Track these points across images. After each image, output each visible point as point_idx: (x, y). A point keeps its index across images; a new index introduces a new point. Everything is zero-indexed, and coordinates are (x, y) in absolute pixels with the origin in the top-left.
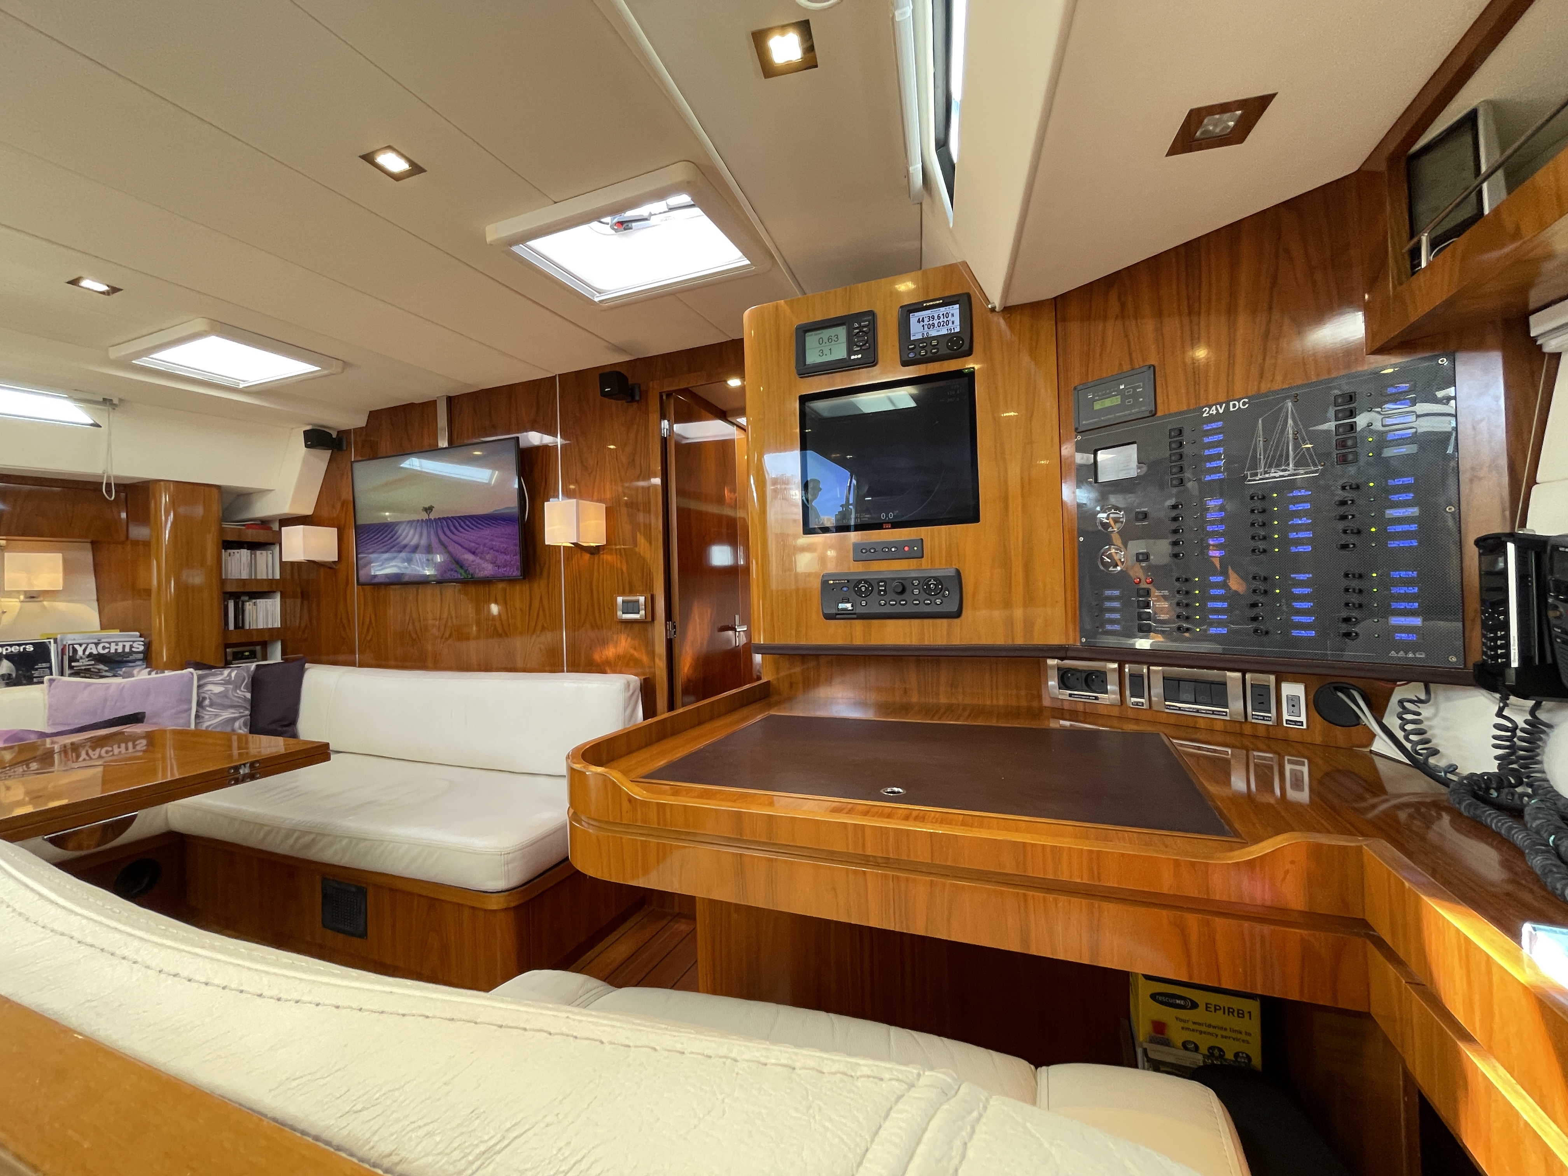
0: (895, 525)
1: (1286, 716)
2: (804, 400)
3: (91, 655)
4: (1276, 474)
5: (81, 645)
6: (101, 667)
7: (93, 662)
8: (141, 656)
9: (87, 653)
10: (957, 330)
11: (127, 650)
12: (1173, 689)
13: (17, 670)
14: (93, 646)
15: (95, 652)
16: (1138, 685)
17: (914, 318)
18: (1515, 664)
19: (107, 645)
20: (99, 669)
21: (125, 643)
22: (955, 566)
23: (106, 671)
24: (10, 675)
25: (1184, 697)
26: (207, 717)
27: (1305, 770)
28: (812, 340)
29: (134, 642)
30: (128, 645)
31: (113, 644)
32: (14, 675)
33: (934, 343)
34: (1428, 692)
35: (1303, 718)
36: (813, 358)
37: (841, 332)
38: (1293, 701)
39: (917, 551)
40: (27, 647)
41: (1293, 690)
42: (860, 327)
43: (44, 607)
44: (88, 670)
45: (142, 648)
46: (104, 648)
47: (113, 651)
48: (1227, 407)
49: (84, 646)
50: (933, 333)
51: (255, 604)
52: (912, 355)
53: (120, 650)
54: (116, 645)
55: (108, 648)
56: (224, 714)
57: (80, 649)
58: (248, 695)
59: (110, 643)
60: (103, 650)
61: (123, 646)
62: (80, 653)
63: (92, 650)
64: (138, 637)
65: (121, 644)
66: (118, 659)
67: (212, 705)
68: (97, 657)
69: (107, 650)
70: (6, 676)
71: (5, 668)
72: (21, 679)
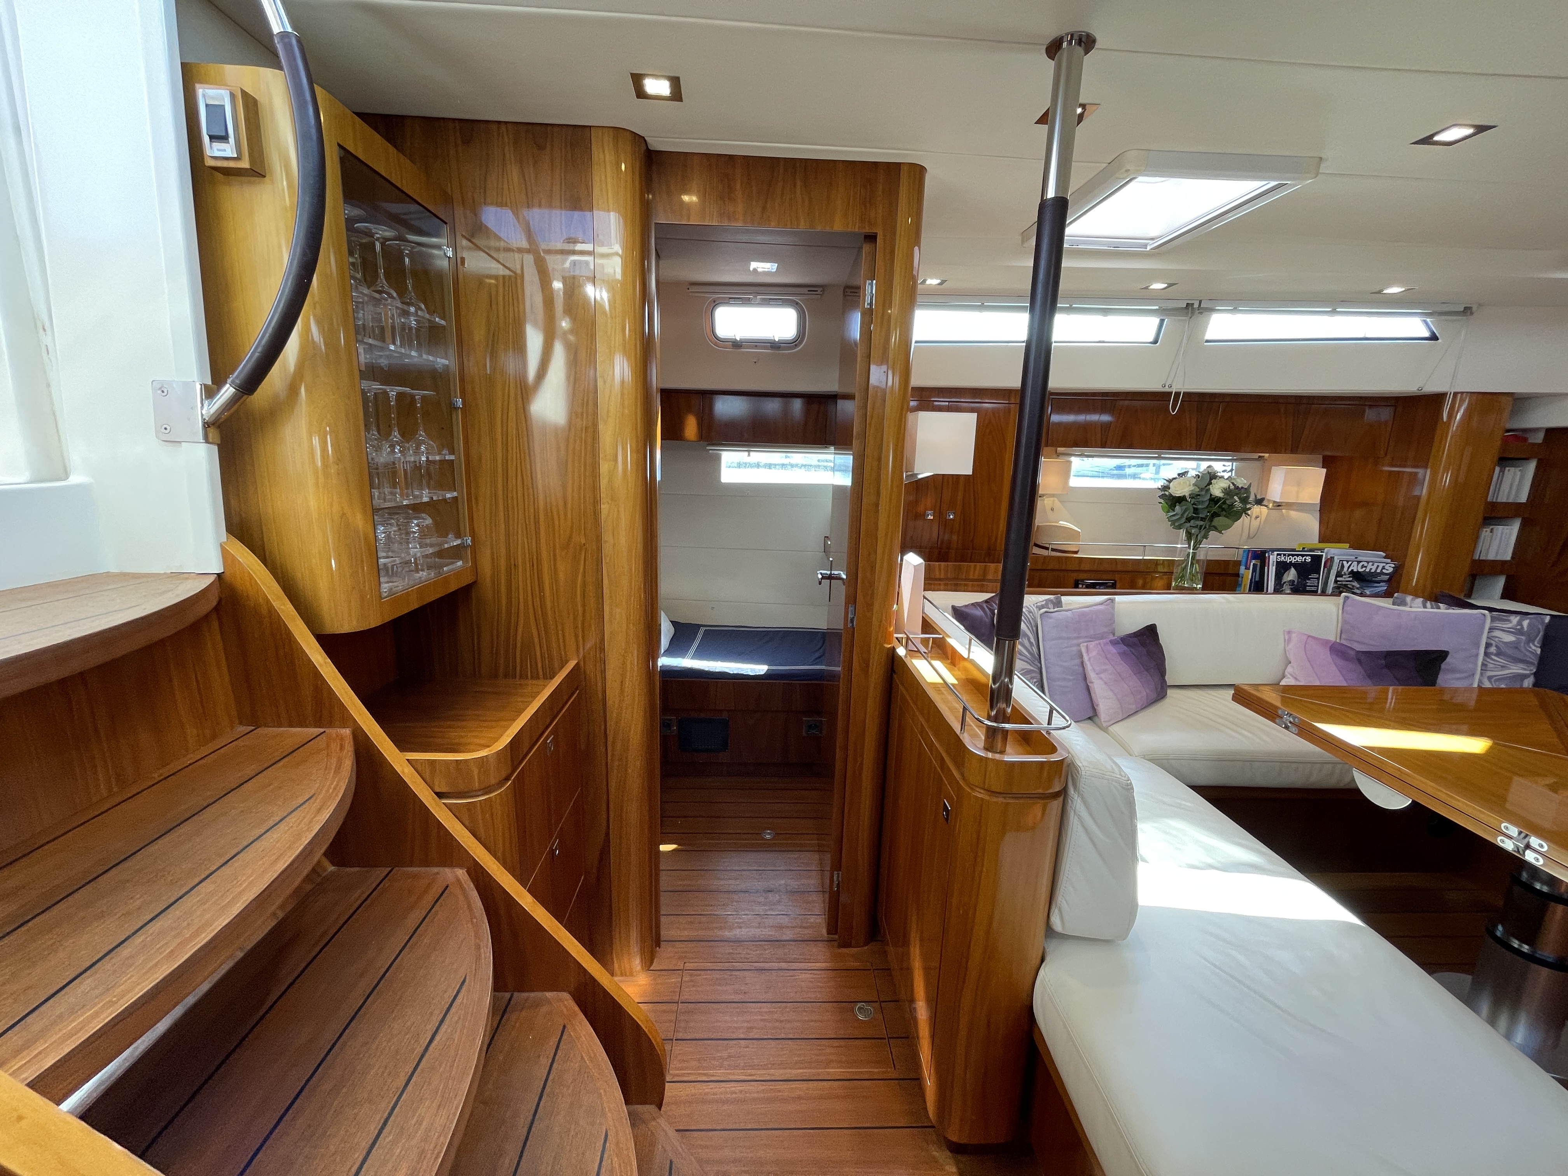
3: (1352, 572)
5: (1348, 562)
6: (1356, 584)
7: (1351, 579)
8: (1386, 578)
9: (1350, 570)
11: (1378, 571)
13: (1299, 577)
14: (1355, 563)
15: (1355, 570)
19: (1366, 564)
20: (1353, 586)
21: (1379, 564)
23: (1357, 588)
24: (1294, 581)
29: (1387, 563)
30: (1381, 565)
31: (1370, 564)
32: (1296, 583)
40: (1308, 558)
44: (1346, 585)
45: (1391, 570)
46: (1363, 566)
47: (1368, 570)
49: (1350, 563)
51: (1492, 531)
53: (1373, 570)
54: (1373, 565)
55: (1366, 567)
56: (1512, 667)
57: (1346, 565)
58: (1539, 651)
59: (1368, 562)
60: (1362, 568)
61: (1378, 566)
62: (1345, 569)
63: (1355, 568)
64: (1385, 557)
65: (1376, 565)
66: (1369, 578)
67: (1499, 654)
68: (1356, 575)
69: (1364, 569)
70: (1292, 582)
71: (1291, 575)
72: (1299, 589)
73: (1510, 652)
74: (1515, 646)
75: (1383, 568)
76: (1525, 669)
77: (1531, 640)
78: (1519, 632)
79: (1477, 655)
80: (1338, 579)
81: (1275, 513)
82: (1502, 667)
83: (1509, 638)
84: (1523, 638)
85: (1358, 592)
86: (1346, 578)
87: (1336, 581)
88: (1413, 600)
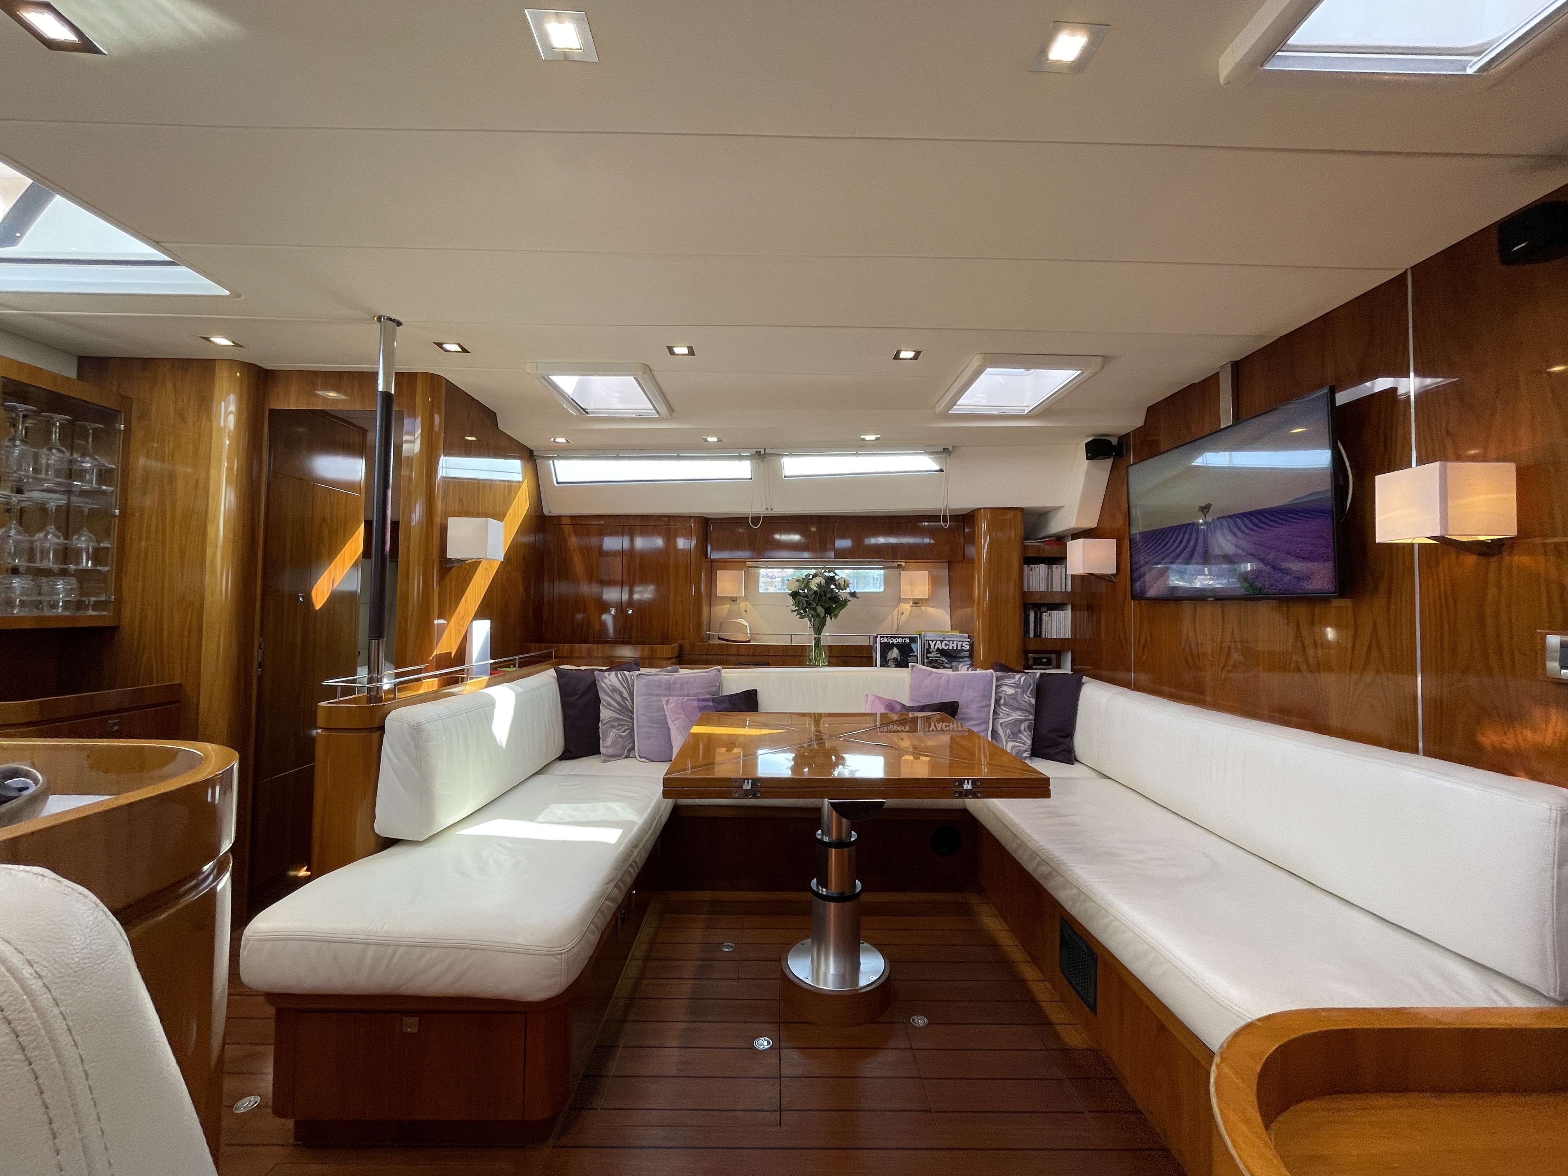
3: (938, 649)
5: (933, 641)
6: (944, 659)
7: (939, 655)
8: (967, 654)
9: (936, 648)
11: (959, 648)
13: (901, 656)
14: (939, 642)
15: (941, 648)
19: (948, 643)
20: (942, 661)
21: (958, 642)
23: (947, 663)
24: (897, 659)
26: (1001, 714)
29: (963, 642)
30: (960, 643)
31: (951, 642)
32: (899, 659)
40: (906, 639)
43: (922, 610)
44: (937, 661)
45: (968, 647)
46: (946, 645)
47: (951, 648)
49: (935, 642)
51: (1050, 615)
53: (955, 648)
54: (953, 643)
55: (948, 645)
56: (1013, 715)
57: (932, 644)
58: (1033, 701)
60: (945, 646)
61: (957, 644)
62: (932, 647)
63: (939, 645)
64: (967, 638)
65: (955, 643)
66: (954, 655)
67: (1005, 704)
68: (942, 652)
69: (948, 647)
70: (895, 659)
71: (895, 653)
72: (902, 663)
73: (1010, 701)
74: (1014, 697)
75: (962, 646)
76: (1020, 715)
77: (1024, 692)
78: (1017, 686)
79: (990, 705)
80: (929, 655)
81: (916, 609)
82: (1008, 714)
83: (1010, 691)
84: (1020, 690)
85: (948, 666)
86: (935, 655)
87: (927, 657)
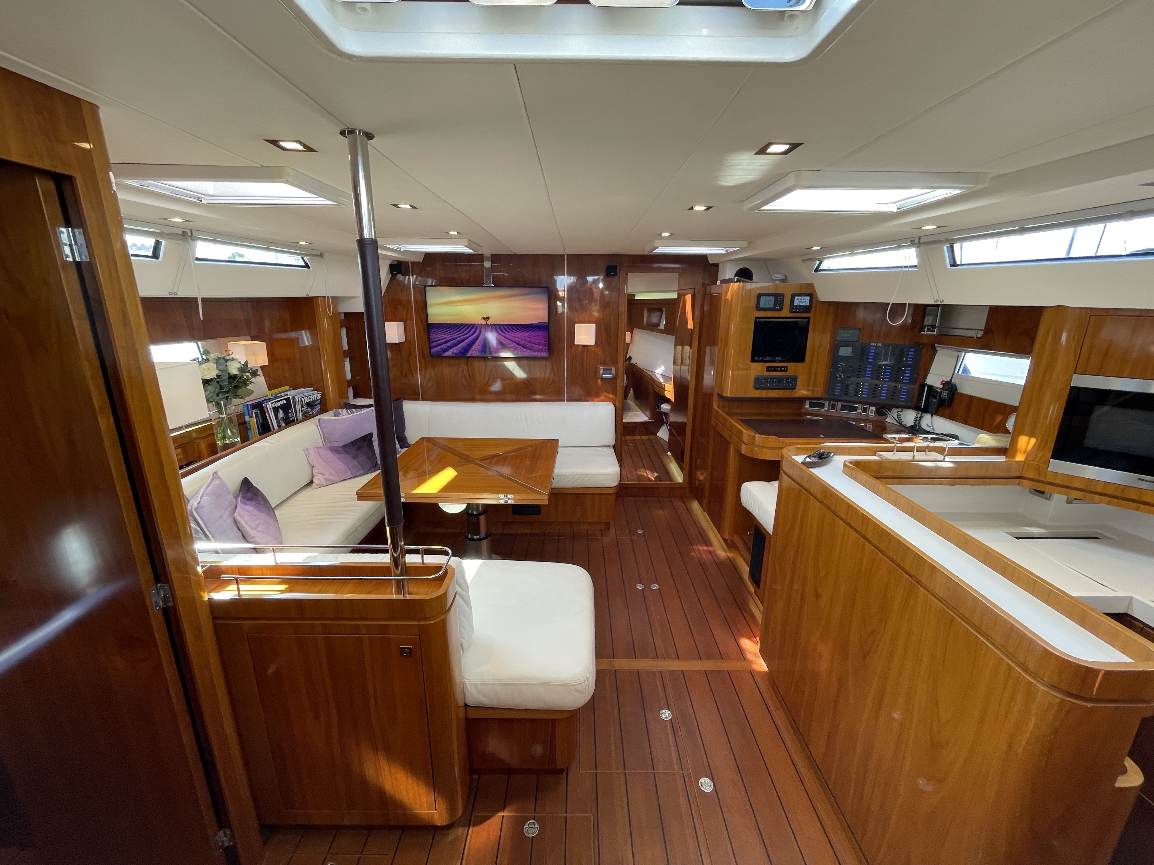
0: (780, 361)
1: (870, 414)
2: (756, 318)
4: (885, 363)
6: (309, 409)
7: (307, 408)
8: (319, 401)
9: (305, 402)
10: (808, 305)
11: (316, 399)
12: (843, 408)
13: (285, 414)
14: (306, 398)
15: (307, 402)
16: (833, 406)
17: (796, 298)
18: (922, 407)
20: (309, 412)
22: (796, 375)
24: (283, 417)
25: (846, 410)
27: (871, 426)
28: (763, 299)
29: (318, 394)
32: (285, 419)
33: (801, 308)
34: (902, 409)
35: (873, 415)
36: (762, 305)
37: (773, 298)
38: (872, 411)
39: (785, 369)
41: (873, 408)
42: (780, 299)
44: (306, 412)
45: (320, 397)
47: (312, 400)
48: (877, 344)
50: (801, 304)
52: (794, 310)
55: (311, 398)
57: (303, 400)
59: (311, 396)
60: (309, 399)
62: (303, 402)
64: (314, 390)
65: (314, 396)
66: (314, 405)
68: (308, 405)
70: (283, 420)
71: (281, 415)
72: (288, 423)
75: (317, 397)
80: (303, 409)
86: (305, 407)
87: (302, 410)
88: (342, 411)
